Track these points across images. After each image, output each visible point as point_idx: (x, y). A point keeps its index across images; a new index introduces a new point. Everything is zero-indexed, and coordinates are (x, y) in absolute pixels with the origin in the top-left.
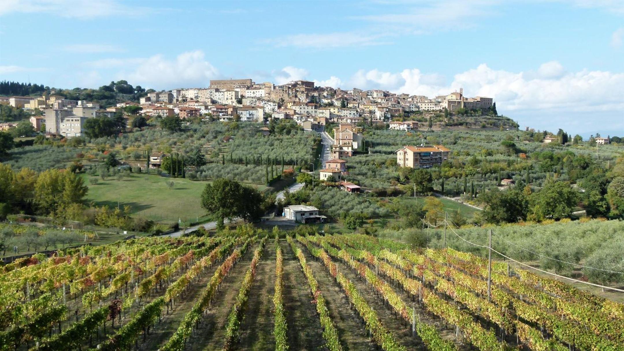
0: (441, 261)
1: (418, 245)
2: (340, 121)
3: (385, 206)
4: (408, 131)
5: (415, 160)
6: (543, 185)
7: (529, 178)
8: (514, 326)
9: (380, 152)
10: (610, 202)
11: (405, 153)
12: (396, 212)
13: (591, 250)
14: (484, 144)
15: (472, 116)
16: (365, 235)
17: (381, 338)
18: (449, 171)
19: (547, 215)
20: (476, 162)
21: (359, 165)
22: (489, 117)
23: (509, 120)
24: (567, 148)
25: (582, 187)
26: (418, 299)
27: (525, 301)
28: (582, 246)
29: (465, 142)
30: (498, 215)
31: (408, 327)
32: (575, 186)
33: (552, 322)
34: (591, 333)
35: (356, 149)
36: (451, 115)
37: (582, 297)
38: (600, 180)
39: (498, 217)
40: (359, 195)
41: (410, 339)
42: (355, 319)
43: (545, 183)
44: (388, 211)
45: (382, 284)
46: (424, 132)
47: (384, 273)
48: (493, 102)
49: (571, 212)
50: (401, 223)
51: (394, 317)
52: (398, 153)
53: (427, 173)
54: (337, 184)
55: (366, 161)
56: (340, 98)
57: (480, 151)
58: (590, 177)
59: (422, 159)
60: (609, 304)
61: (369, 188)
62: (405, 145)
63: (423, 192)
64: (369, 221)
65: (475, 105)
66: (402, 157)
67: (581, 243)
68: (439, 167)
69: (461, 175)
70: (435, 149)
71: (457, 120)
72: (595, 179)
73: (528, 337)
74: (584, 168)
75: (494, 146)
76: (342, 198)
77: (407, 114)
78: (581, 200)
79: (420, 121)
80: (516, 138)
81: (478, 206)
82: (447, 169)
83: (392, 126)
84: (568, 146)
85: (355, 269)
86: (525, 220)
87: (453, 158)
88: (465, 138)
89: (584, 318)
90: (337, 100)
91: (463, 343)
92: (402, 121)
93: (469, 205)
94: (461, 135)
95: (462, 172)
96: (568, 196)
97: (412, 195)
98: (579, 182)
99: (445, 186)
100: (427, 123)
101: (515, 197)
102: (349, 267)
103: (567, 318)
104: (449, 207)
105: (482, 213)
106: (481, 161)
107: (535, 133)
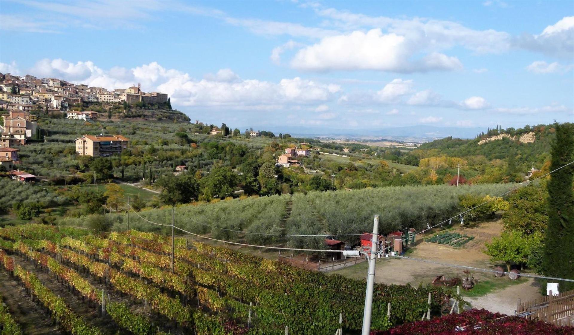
0: (125, 242)
1: (101, 229)
2: (10, 108)
3: (63, 194)
4: (87, 121)
5: (95, 149)
6: (210, 170)
7: (199, 164)
8: (195, 291)
9: (57, 141)
10: (261, 182)
11: (84, 142)
12: (76, 200)
13: (250, 221)
14: (160, 134)
15: (149, 109)
16: (43, 225)
17: (71, 324)
18: (128, 159)
19: (215, 195)
20: (154, 151)
21: (34, 154)
22: (165, 111)
23: (182, 114)
24: (229, 139)
25: (240, 171)
26: (105, 281)
27: (202, 269)
28: (244, 219)
29: (143, 133)
30: (174, 197)
31: (97, 308)
32: (235, 170)
33: (225, 283)
34: (255, 286)
35: (30, 137)
36: (130, 107)
37: (246, 259)
38: (254, 165)
39: (174, 199)
40: (34, 185)
41: (100, 319)
42: (39, 311)
43: (213, 169)
44: (67, 199)
45: (67, 271)
46: (103, 122)
47: (68, 260)
48: (168, 98)
49: (233, 191)
50: (81, 210)
51: (81, 302)
52: (77, 142)
53: (107, 161)
54: (7, 173)
55: (42, 150)
56: (10, 84)
57: (157, 141)
58: (247, 162)
59: (101, 148)
60: (265, 262)
61: (45, 177)
62: (83, 134)
63: (103, 179)
64: (46, 210)
65: (152, 99)
66: (81, 145)
67: (243, 216)
68: (119, 155)
69: (140, 163)
70: (115, 138)
71: (136, 112)
72: (250, 164)
73: (207, 298)
74: (242, 155)
75: (169, 136)
76: (14, 188)
77: (85, 105)
78: (241, 182)
79: (99, 111)
80: (188, 130)
81: (156, 190)
82: (126, 157)
83: (69, 115)
84: (230, 137)
85: (34, 260)
86: (197, 200)
87: (132, 147)
88: (143, 129)
89: (248, 276)
90: (6, 85)
91: (151, 314)
92: (81, 111)
93: (148, 190)
94: (139, 126)
95: (141, 160)
96: (230, 179)
97: (93, 182)
98: (239, 167)
99: (125, 173)
100: (107, 114)
101: (189, 181)
102: (27, 259)
103: (236, 277)
104: (129, 193)
105: (160, 196)
106: (158, 150)
107: (204, 126)
